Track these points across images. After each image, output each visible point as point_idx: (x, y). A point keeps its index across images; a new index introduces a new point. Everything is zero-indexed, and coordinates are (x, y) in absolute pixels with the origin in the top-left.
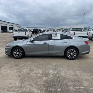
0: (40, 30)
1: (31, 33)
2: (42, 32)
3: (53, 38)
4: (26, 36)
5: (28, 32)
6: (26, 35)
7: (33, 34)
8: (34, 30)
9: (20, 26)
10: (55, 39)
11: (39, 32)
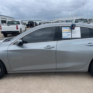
0: (36, 23)
1: (25, 26)
2: (38, 25)
3: (64, 35)
4: (17, 30)
5: (21, 25)
6: (17, 28)
7: (28, 27)
8: (29, 23)
10: (70, 37)
11: (35, 25)
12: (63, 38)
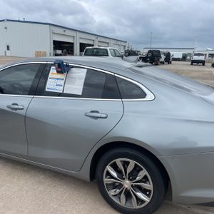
8: (150, 55)
9: (124, 44)
12: (47, 90)
